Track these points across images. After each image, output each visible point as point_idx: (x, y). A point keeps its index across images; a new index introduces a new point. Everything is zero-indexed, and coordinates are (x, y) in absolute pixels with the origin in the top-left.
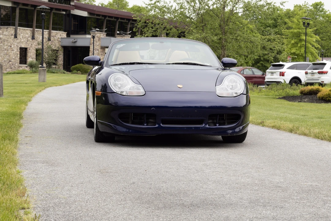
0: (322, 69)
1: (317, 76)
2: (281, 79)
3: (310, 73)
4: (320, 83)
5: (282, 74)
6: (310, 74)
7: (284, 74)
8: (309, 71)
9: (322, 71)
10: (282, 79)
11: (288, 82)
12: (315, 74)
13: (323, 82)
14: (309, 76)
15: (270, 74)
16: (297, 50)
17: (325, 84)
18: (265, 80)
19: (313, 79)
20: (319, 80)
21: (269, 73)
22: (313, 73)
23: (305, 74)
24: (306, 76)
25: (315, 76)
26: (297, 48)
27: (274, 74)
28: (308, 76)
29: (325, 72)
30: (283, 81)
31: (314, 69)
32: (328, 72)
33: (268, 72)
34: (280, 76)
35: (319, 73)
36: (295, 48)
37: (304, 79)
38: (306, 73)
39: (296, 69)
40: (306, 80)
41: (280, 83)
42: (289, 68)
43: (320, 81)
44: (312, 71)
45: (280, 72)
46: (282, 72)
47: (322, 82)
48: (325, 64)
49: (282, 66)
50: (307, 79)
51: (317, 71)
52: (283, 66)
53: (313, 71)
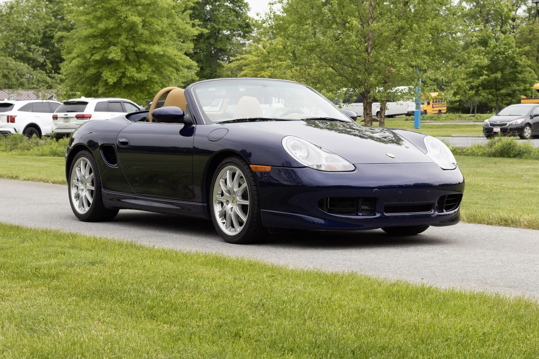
0: (83, 111)
1: (74, 122)
2: (9, 127)
3: (62, 117)
5: (11, 119)
6: (63, 119)
7: (14, 119)
8: (60, 115)
9: (83, 115)
10: (11, 128)
11: (21, 132)
12: (71, 119)
14: (60, 122)
19: (67, 127)
23: (52, 119)
24: (53, 122)
25: (71, 123)
28: (58, 123)
29: (87, 116)
30: (13, 132)
31: (68, 112)
32: (92, 116)
34: (8, 122)
35: (78, 117)
38: (55, 118)
39: (32, 111)
40: (54, 128)
41: (7, 133)
42: (21, 110)
45: (8, 117)
46: (11, 116)
49: (9, 106)
50: (56, 128)
51: (74, 114)
52: (11, 107)
53: (67, 115)
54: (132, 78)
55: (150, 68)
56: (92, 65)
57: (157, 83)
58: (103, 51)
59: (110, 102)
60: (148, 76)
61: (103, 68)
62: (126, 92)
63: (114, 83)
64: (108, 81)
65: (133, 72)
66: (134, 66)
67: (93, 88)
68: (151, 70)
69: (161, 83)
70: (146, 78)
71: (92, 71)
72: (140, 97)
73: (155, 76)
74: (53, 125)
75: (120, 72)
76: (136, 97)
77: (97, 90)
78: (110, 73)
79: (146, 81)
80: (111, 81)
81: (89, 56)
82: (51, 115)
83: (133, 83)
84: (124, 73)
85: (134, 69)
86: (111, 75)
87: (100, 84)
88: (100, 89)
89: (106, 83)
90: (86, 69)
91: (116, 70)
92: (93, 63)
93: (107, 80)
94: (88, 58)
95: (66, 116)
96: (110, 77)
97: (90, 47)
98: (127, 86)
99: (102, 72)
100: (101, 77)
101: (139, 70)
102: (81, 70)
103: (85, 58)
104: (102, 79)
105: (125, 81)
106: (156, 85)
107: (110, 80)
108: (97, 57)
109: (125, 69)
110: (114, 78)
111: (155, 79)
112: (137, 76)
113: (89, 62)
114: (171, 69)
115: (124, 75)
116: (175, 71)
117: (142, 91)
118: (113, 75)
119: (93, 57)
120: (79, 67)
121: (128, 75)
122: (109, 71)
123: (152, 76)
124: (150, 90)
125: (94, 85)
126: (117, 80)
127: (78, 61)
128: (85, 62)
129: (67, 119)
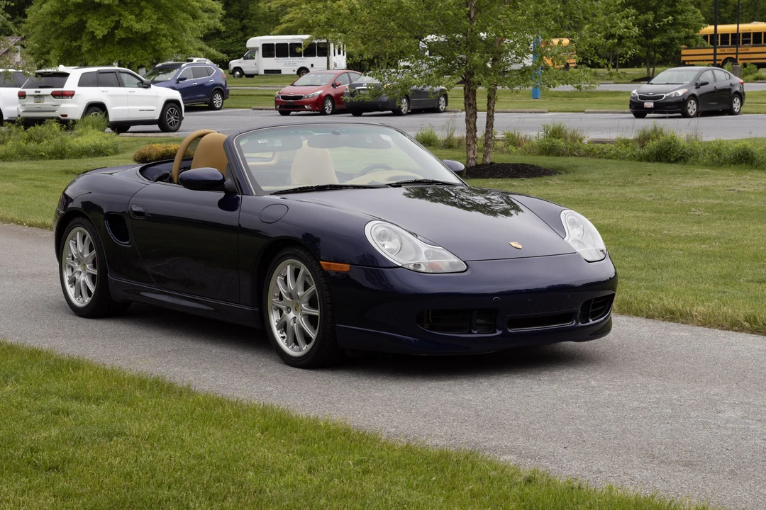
0: (63, 87)
1: (49, 102)
3: (32, 95)
4: (58, 118)
6: (33, 99)
8: (30, 91)
9: (62, 91)
12: (46, 98)
13: (66, 116)
14: (30, 102)
17: (74, 122)
19: (39, 109)
20: (54, 111)
23: (18, 98)
24: (20, 103)
25: (46, 103)
28: (26, 103)
29: (67, 93)
31: (41, 87)
32: (76, 93)
35: (55, 95)
38: (22, 96)
40: (21, 111)
43: (57, 114)
44: (36, 92)
47: (62, 116)
48: (66, 75)
50: (24, 110)
51: (49, 91)
53: (39, 92)
54: (129, 29)
55: (155, 15)
56: (72, 11)
57: (165, 36)
59: (100, 72)
60: (152, 26)
61: (89, 15)
62: (121, 48)
63: (104, 36)
64: (95, 34)
65: (131, 20)
66: (132, 12)
67: (74, 44)
68: (156, 17)
69: (172, 35)
70: (149, 30)
71: (71, 19)
72: (142, 56)
73: (162, 26)
74: (19, 106)
75: (112, 21)
76: (136, 56)
77: (80, 46)
78: (98, 23)
79: (151, 33)
80: (100, 33)
82: (18, 90)
83: (131, 36)
84: (118, 22)
85: (133, 17)
86: (99, 25)
87: (84, 38)
88: (83, 45)
89: (93, 36)
90: (63, 15)
91: (106, 18)
92: (72, 8)
93: (93, 32)
95: (38, 94)
96: (99, 28)
98: (121, 41)
99: (86, 21)
100: (85, 27)
101: (139, 17)
102: (55, 18)
104: (87, 31)
105: (120, 34)
106: (164, 39)
107: (97, 32)
109: (120, 15)
110: (104, 29)
111: (163, 30)
112: (137, 27)
113: (67, 6)
114: (185, 15)
115: (117, 25)
116: (191, 18)
117: (144, 48)
118: (103, 26)
120: (54, 13)
121: (124, 25)
122: (97, 19)
123: (158, 27)
124: (155, 45)
125: (76, 40)
126: (108, 32)
127: (52, 6)
128: (61, 7)
129: (39, 97)
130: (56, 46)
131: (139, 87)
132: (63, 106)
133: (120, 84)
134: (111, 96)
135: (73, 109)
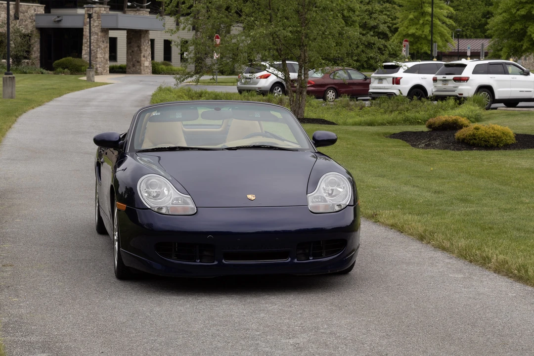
0: (461, 74)
1: (451, 85)
2: (394, 89)
3: (441, 80)
4: (457, 96)
5: (397, 81)
6: (441, 82)
7: (399, 80)
8: (440, 77)
9: (460, 77)
10: (397, 89)
11: (405, 93)
12: (450, 82)
13: (462, 94)
14: (440, 85)
15: (377, 81)
16: (417, 29)
17: (465, 98)
18: (370, 91)
19: (444, 90)
20: (454, 91)
21: (376, 78)
22: (445, 80)
23: (432, 82)
24: (434, 85)
25: (449, 85)
26: (418, 26)
27: (384, 81)
28: (437, 85)
29: (464, 79)
30: (397, 92)
31: (447, 74)
32: (470, 79)
33: (373, 77)
34: (393, 84)
35: (455, 80)
36: (414, 27)
37: (431, 89)
38: (435, 80)
39: (419, 73)
40: (434, 90)
41: (392, 95)
42: (406, 72)
43: (456, 93)
44: (444, 77)
45: (393, 78)
46: (396, 78)
47: (460, 94)
48: (464, 66)
49: (395, 68)
50: (436, 90)
51: (451, 77)
52: (397, 68)
53: (445, 77)
58: (530, 6)
59: (490, 64)
61: (530, 23)
74: (433, 87)
81: (515, 11)
82: (433, 76)
89: (530, 38)
94: (514, 13)
95: (444, 79)
97: (516, 2)
99: (528, 27)
103: (511, 13)
104: (527, 34)
108: (523, 12)
113: (515, 17)
119: (518, 12)
127: (503, 17)
128: (511, 17)
129: (445, 81)
130: (506, 45)
131: (521, 74)
132: (460, 87)
133: (506, 72)
134: (498, 81)
135: (467, 89)
